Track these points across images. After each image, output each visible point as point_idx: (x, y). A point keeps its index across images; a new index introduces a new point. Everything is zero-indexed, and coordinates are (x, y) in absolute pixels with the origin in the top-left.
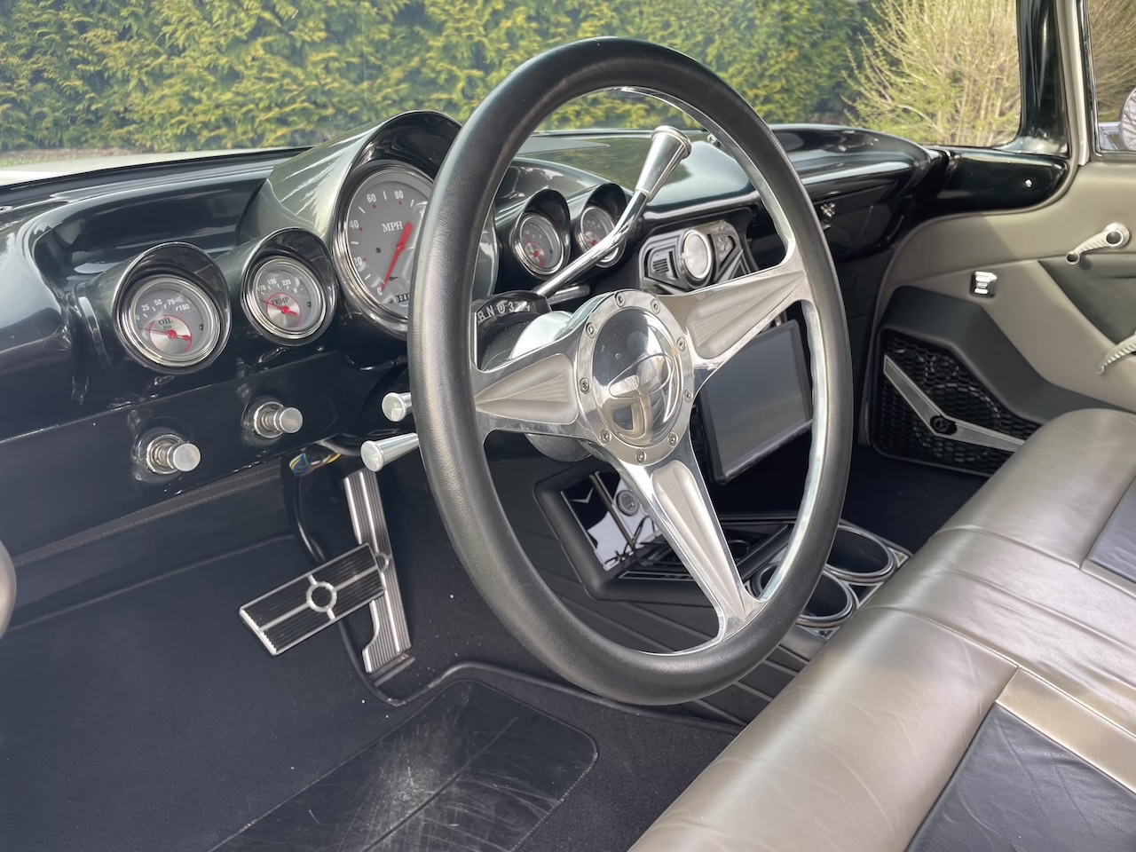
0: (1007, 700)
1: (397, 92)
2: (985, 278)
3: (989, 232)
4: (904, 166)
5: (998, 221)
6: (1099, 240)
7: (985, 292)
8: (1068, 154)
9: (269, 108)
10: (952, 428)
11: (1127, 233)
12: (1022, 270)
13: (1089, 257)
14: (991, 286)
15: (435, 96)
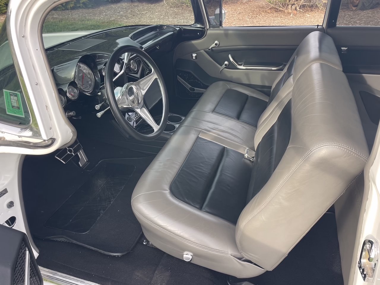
0: (200, 136)
2: (194, 55)
3: (193, 44)
4: (172, 33)
5: (194, 42)
6: (214, 45)
7: (195, 58)
8: (205, 27)
10: (194, 90)
11: (218, 43)
12: (201, 52)
13: (213, 49)
14: (196, 57)
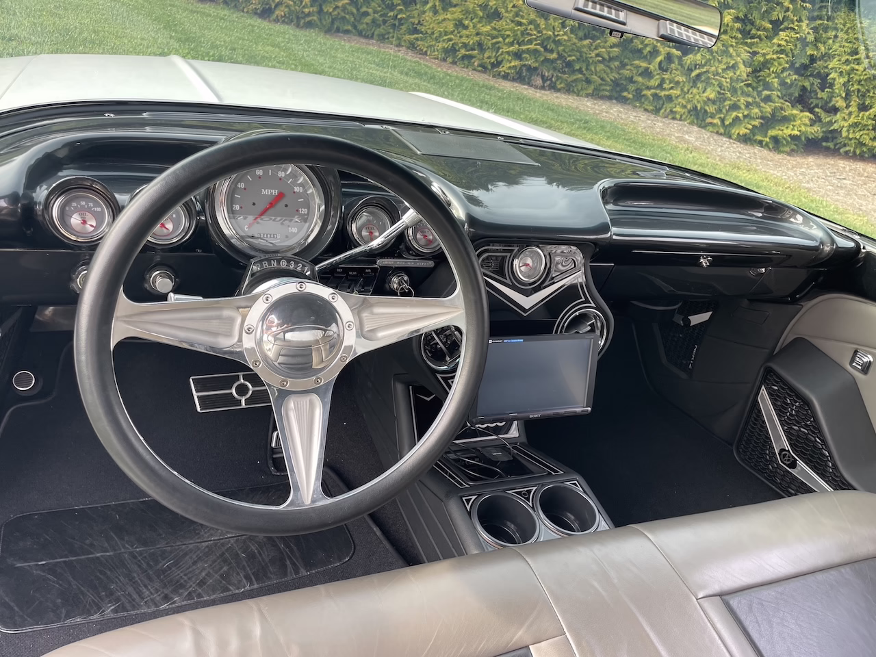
1: (609, 53)
9: (512, 44)
14: (865, 365)
15: (637, 62)
